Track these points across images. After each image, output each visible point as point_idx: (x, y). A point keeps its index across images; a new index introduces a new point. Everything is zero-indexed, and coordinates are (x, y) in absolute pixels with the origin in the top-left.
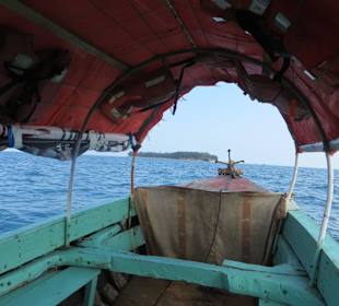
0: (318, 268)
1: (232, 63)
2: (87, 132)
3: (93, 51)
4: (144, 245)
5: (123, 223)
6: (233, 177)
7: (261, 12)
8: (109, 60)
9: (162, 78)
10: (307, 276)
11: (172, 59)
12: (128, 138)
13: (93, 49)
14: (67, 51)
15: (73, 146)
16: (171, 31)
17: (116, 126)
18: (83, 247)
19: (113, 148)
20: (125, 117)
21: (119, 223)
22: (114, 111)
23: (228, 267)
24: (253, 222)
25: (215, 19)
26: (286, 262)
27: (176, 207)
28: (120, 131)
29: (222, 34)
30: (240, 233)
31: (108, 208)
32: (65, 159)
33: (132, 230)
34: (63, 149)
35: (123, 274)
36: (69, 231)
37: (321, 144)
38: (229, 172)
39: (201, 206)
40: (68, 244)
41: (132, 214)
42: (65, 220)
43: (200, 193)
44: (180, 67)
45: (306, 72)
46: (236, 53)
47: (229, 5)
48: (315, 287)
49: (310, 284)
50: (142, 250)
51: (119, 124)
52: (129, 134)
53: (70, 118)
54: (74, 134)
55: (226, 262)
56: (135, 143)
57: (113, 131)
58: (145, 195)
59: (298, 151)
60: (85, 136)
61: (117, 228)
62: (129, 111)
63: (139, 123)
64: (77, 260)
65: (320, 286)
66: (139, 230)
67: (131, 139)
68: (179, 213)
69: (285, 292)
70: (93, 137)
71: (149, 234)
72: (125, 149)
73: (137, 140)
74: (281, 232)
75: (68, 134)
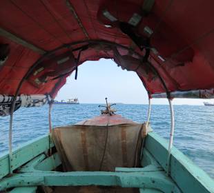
0: (170, 165)
1: (111, 48)
2: (19, 95)
3: (24, 43)
4: (61, 165)
5: (47, 152)
6: (111, 115)
7: (135, 24)
8: (35, 49)
9: (68, 58)
10: (164, 170)
11: (74, 46)
12: (45, 96)
13: (25, 42)
14: (7, 45)
15: (10, 106)
16: (74, 30)
17: (38, 90)
18: (22, 173)
19: (37, 104)
20: (44, 84)
21: (44, 153)
22: (37, 80)
23: (118, 172)
24: (128, 142)
25: (107, 26)
26: (151, 164)
27: (80, 138)
28: (40, 93)
29: (106, 33)
30: (121, 149)
31: (36, 144)
32: (5, 115)
33: (52, 156)
34: (4, 108)
35: (50, 187)
36: (12, 163)
37: (165, 94)
38: (108, 112)
39: (96, 136)
40: (12, 172)
41: (52, 145)
42: (8, 156)
43: (95, 127)
44: (78, 51)
45: (159, 57)
46: (114, 43)
47: (116, 20)
48: (169, 176)
49: (167, 175)
50: (60, 169)
51: (39, 89)
52: (46, 94)
53: (8, 87)
54: (11, 98)
55: (117, 169)
56: (50, 99)
57: (35, 93)
58: (59, 132)
59: (150, 97)
60: (18, 98)
61: (43, 156)
62: (46, 79)
63: (52, 86)
64: (20, 183)
65: (172, 175)
66: (57, 155)
67: (47, 97)
68: (82, 141)
69: (154, 182)
70: (23, 98)
71: (64, 157)
72: (44, 104)
73: (51, 97)
74: (144, 146)
75: (7, 98)
